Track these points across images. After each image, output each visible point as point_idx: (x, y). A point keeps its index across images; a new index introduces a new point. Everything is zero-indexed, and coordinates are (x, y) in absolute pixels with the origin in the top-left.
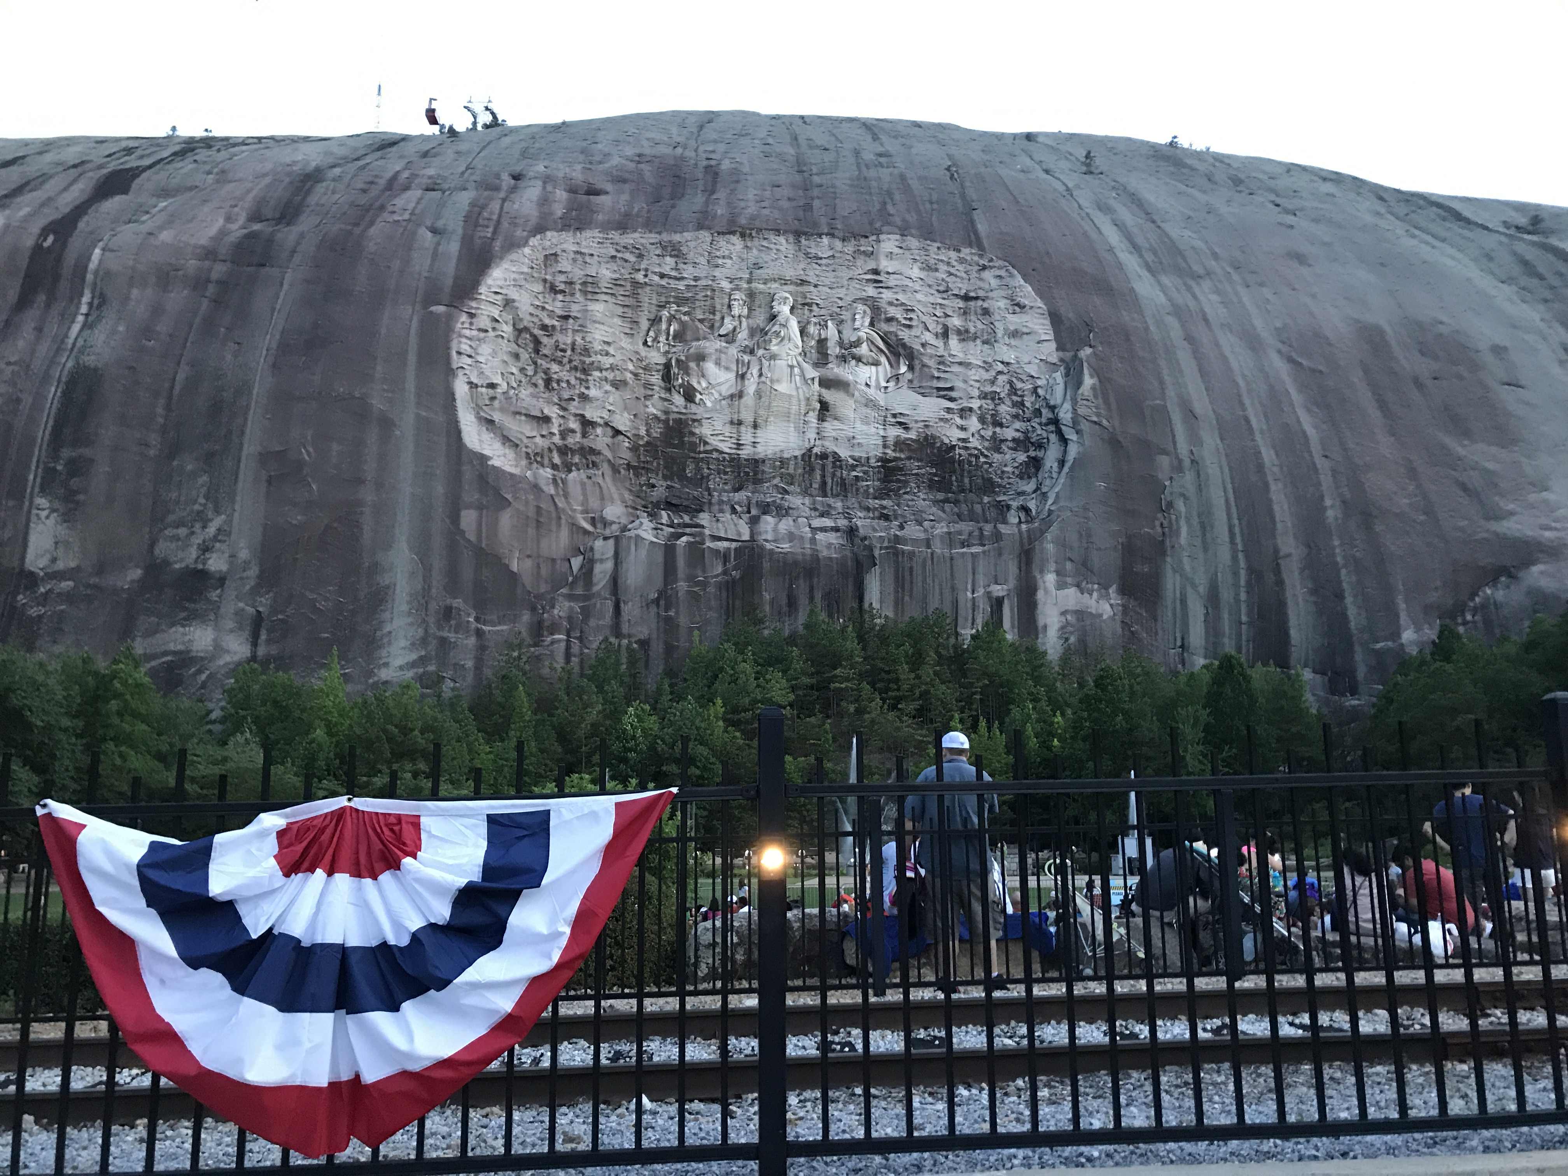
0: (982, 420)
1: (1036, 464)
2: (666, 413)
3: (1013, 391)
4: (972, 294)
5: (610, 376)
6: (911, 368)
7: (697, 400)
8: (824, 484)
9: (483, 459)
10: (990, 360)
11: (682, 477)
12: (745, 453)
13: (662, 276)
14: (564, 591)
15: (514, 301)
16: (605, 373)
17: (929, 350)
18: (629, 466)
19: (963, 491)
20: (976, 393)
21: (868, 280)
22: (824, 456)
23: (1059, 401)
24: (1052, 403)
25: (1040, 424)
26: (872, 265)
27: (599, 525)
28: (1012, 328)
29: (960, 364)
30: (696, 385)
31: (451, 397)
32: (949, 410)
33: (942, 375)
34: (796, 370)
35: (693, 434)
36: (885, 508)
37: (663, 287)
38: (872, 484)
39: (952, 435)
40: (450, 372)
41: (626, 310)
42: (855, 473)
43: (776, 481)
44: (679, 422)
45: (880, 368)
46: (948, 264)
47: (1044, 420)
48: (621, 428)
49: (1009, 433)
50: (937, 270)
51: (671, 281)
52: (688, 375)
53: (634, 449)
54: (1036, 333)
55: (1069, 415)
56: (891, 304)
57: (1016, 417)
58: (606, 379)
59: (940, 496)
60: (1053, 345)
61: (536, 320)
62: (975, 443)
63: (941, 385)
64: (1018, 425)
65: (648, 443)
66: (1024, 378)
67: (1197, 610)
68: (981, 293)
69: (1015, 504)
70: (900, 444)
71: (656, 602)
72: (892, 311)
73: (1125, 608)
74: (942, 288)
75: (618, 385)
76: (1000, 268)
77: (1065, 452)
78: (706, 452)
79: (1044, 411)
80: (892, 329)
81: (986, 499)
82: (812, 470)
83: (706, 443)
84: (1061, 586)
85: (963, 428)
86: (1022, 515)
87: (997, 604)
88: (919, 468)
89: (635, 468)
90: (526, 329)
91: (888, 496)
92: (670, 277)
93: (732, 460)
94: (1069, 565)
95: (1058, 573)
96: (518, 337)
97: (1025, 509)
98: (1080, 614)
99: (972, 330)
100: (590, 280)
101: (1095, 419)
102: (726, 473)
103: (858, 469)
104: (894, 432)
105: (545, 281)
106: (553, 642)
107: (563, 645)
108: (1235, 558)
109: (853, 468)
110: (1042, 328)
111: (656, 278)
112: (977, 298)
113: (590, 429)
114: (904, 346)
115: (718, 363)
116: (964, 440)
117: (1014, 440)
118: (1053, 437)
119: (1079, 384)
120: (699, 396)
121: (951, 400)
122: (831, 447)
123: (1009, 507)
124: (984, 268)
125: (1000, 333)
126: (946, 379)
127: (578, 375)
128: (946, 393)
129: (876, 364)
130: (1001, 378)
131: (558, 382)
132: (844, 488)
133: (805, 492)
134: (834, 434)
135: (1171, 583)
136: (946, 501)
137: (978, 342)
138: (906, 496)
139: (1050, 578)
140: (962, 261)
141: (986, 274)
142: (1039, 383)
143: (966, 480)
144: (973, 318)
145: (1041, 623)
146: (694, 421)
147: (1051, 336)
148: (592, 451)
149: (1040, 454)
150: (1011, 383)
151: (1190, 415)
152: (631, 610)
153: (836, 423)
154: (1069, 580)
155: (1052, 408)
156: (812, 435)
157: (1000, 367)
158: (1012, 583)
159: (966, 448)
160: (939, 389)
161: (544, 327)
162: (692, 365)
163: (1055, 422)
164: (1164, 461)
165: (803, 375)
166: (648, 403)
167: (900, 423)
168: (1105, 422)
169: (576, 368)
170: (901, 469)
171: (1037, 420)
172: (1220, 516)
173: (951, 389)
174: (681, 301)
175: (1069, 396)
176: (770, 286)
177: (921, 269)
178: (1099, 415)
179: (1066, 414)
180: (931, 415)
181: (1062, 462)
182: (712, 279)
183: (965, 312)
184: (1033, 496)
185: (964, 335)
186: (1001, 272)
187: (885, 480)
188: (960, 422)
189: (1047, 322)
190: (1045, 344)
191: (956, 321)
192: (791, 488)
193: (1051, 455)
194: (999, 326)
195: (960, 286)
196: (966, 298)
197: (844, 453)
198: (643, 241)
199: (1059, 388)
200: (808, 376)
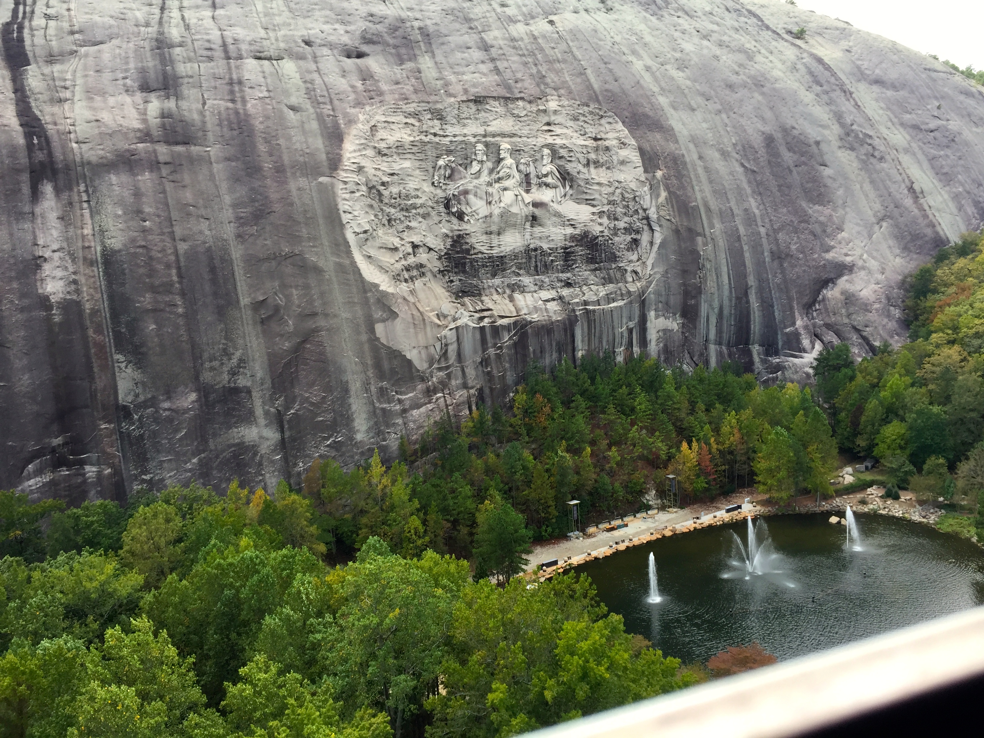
0: (609, 218)
1: (635, 242)
2: (452, 231)
3: (624, 198)
4: (599, 137)
5: (421, 211)
6: (571, 187)
7: (466, 219)
8: (536, 266)
9: (376, 286)
10: (611, 180)
11: (464, 272)
12: (495, 252)
13: (435, 135)
14: (436, 366)
15: (364, 167)
16: (418, 210)
17: (582, 176)
18: (440, 271)
19: (602, 262)
20: (606, 202)
21: (546, 131)
22: (536, 250)
23: (649, 206)
24: (645, 207)
25: (638, 219)
26: (546, 119)
27: (442, 319)
28: (621, 159)
29: (598, 184)
30: (465, 211)
31: (347, 244)
32: (593, 214)
33: (588, 191)
34: (519, 197)
35: (467, 243)
36: (569, 279)
37: (438, 143)
38: (559, 263)
39: (596, 229)
40: (342, 226)
41: (420, 163)
42: (551, 258)
43: (514, 269)
44: (459, 236)
45: (558, 190)
46: (584, 115)
47: (640, 217)
48: (432, 246)
49: (621, 224)
50: (578, 120)
51: (441, 138)
52: (460, 204)
53: (440, 258)
54: (633, 162)
55: (655, 216)
56: (561, 147)
57: (625, 214)
58: (419, 214)
59: (592, 266)
60: (641, 169)
61: (378, 179)
62: (606, 233)
63: (588, 197)
64: (626, 219)
65: (446, 254)
66: (629, 191)
67: (713, 320)
68: (604, 136)
69: (629, 269)
70: (573, 238)
71: (481, 363)
72: (563, 152)
73: (683, 324)
74: (582, 133)
75: (425, 216)
76: (610, 117)
77: (653, 236)
78: (475, 254)
79: (640, 211)
80: (561, 163)
81: (614, 266)
82: (530, 258)
83: (474, 248)
84: (657, 317)
85: (600, 224)
86: (634, 276)
87: (630, 331)
88: (582, 251)
89: (442, 271)
90: (374, 187)
91: (569, 271)
92: (440, 136)
93: (490, 258)
94: (660, 305)
95: (656, 310)
96: (370, 192)
97: (636, 273)
98: (665, 331)
99: (601, 161)
100: (399, 144)
101: (668, 218)
102: (487, 266)
103: (552, 255)
104: (569, 231)
105: (375, 148)
106: (437, 399)
107: (442, 399)
108: (731, 292)
109: (550, 254)
110: (635, 157)
111: (432, 137)
112: (601, 139)
113: (416, 250)
114: (568, 174)
115: (476, 195)
116: (602, 232)
117: (625, 229)
118: (646, 227)
119: (658, 196)
120: (466, 218)
121: (594, 206)
122: (538, 243)
123: (626, 270)
124: (602, 117)
125: (615, 162)
126: (590, 194)
127: (405, 214)
128: (589, 202)
129: (556, 187)
130: (618, 191)
131: (395, 220)
132: (547, 268)
133: (529, 274)
134: (539, 235)
135: (704, 309)
136: (596, 269)
137: (604, 168)
138: (577, 269)
139: (652, 314)
140: (591, 113)
141: (603, 121)
142: (637, 194)
143: (603, 255)
144: (601, 153)
145: (648, 339)
146: (467, 234)
147: (641, 164)
148: (422, 266)
149: (638, 237)
150: (622, 194)
151: (708, 210)
152: (471, 372)
153: (540, 228)
154: (660, 313)
155: (645, 210)
156: (528, 236)
157: (617, 184)
158: (636, 321)
159: (603, 236)
160: (587, 200)
161: (383, 184)
162: (462, 197)
163: (647, 218)
164: (700, 240)
165: (523, 200)
166: (441, 225)
167: (572, 225)
168: (673, 220)
169: (402, 209)
170: (573, 253)
171: (636, 216)
172: (724, 269)
173: (593, 200)
174: (449, 152)
175: (654, 203)
176: (496, 139)
177: (571, 120)
178: (670, 215)
179: (653, 214)
180: (586, 218)
181: (652, 243)
182: (465, 135)
183: (597, 149)
184: (638, 263)
185: (597, 164)
186: (611, 120)
187: (566, 260)
188: (599, 221)
189: (638, 154)
190: (638, 169)
191: (593, 156)
192: (522, 272)
193: (645, 238)
194: (614, 157)
195: (591, 131)
196: (596, 139)
197: (545, 246)
198: (419, 109)
199: (648, 197)
200: (527, 202)
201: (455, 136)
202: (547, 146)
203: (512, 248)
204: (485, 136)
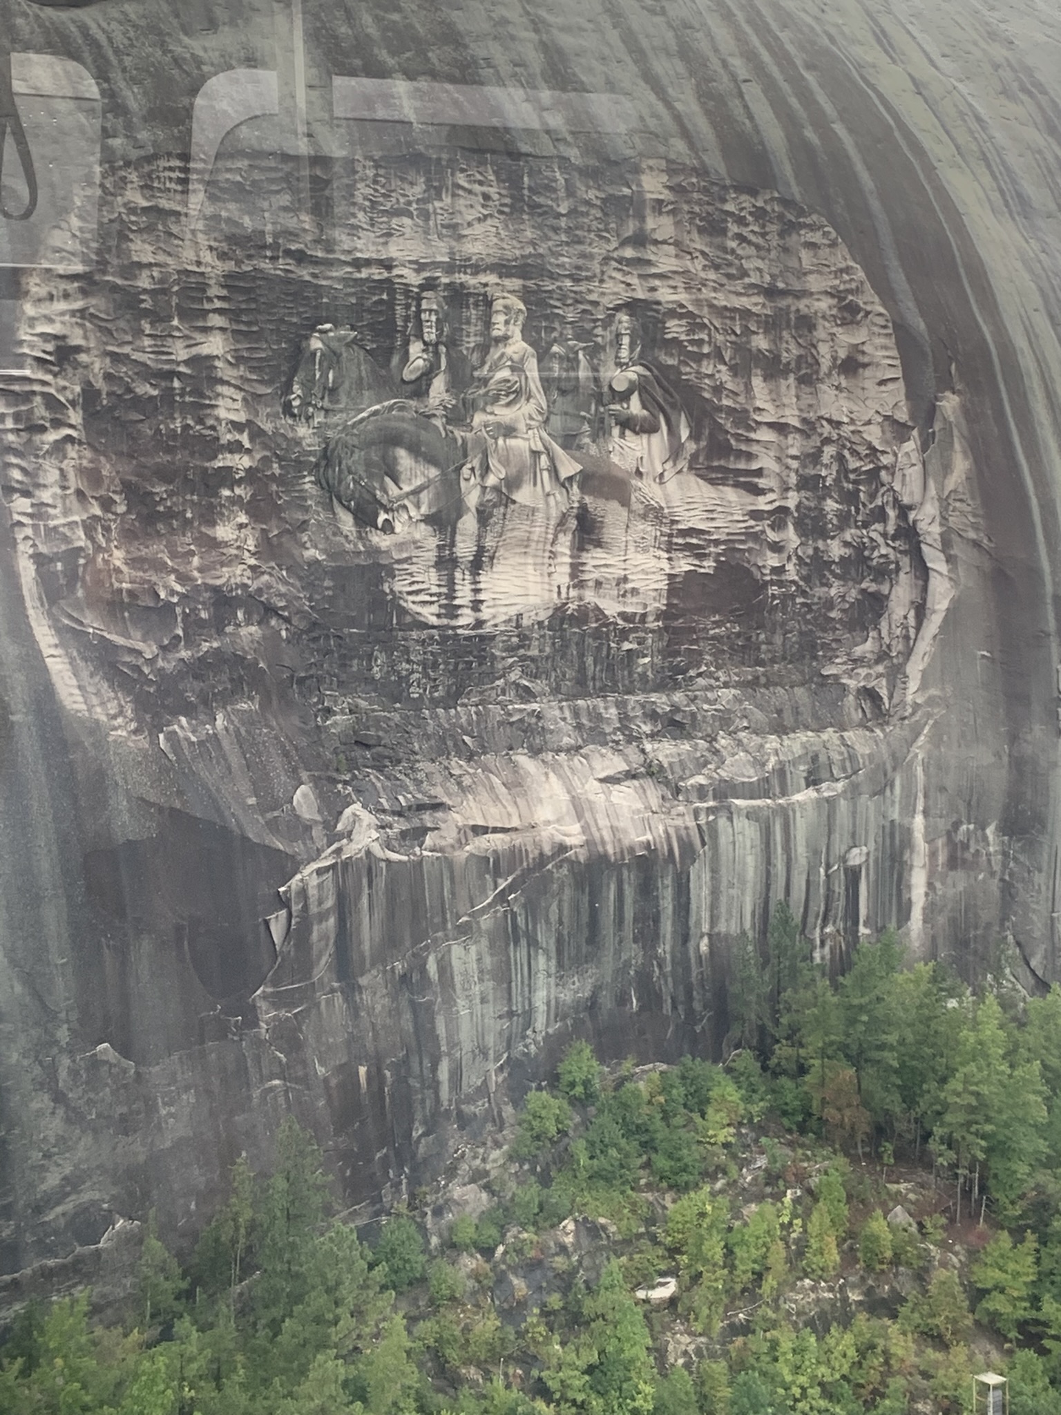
0: (800, 528)
1: (875, 605)
2: (334, 555)
3: (844, 472)
4: (781, 286)
6: (694, 431)
7: (379, 520)
8: (582, 669)
10: (812, 416)
11: (367, 684)
12: (463, 623)
13: (301, 258)
14: (267, 987)
15: (75, 349)
16: (238, 490)
17: (726, 401)
18: (294, 681)
19: (773, 661)
20: (792, 480)
21: (630, 261)
22: (583, 619)
23: (917, 498)
24: (906, 500)
25: (884, 535)
26: (629, 226)
27: (296, 834)
28: (842, 355)
29: (772, 425)
30: (378, 493)
32: (756, 515)
33: (743, 447)
34: (544, 460)
35: (383, 594)
36: (677, 710)
37: (306, 284)
38: (650, 662)
39: (762, 563)
41: (251, 342)
42: (626, 646)
43: (515, 676)
44: (357, 572)
45: (655, 437)
46: (741, 221)
47: (891, 530)
49: (836, 550)
50: (722, 232)
51: (319, 270)
52: (365, 473)
53: (295, 640)
54: (878, 366)
55: (936, 529)
56: (672, 314)
57: (846, 519)
58: (240, 502)
59: (748, 672)
60: (899, 387)
62: (791, 573)
63: (741, 464)
64: (850, 534)
65: (314, 625)
66: (863, 451)
68: (794, 284)
69: (853, 684)
70: (693, 585)
72: (675, 328)
74: (733, 271)
77: (925, 589)
78: (402, 628)
79: (892, 513)
80: (669, 361)
81: (808, 673)
82: (565, 643)
83: (401, 610)
85: (777, 548)
86: (867, 705)
87: (854, 879)
88: (717, 624)
90: (106, 413)
91: (676, 686)
93: (444, 639)
96: (91, 431)
97: (870, 694)
100: (191, 282)
101: (972, 535)
102: (436, 667)
103: (632, 636)
104: (685, 564)
105: (117, 290)
109: (624, 635)
110: (882, 351)
111: (290, 264)
112: (784, 293)
114: (689, 392)
115: (414, 449)
116: (779, 570)
118: (905, 562)
119: (947, 468)
120: (382, 517)
121: (757, 492)
122: (592, 599)
123: (844, 688)
124: (791, 227)
125: (825, 363)
126: (749, 456)
127: (197, 498)
129: (650, 429)
130: (829, 451)
132: (613, 675)
133: (559, 692)
134: (597, 574)
136: (754, 683)
137: (792, 379)
138: (701, 681)
139: (917, 824)
140: (760, 214)
141: (794, 240)
142: (886, 460)
146: (381, 567)
147: (898, 373)
148: (238, 662)
149: (885, 589)
150: (841, 459)
153: (600, 553)
154: (941, 822)
155: (904, 510)
157: (827, 429)
158: (872, 845)
159: (780, 583)
160: (737, 472)
162: (371, 453)
163: (911, 534)
165: (554, 471)
167: (693, 547)
168: (987, 543)
169: (189, 486)
170: (691, 630)
171: (878, 526)
173: (757, 473)
174: (341, 313)
175: (932, 491)
176: (483, 278)
177: (701, 230)
178: (975, 527)
179: (928, 520)
180: (734, 529)
181: (921, 610)
182: (387, 265)
183: (772, 325)
184: (880, 669)
185: (774, 368)
186: (816, 237)
187: (669, 652)
188: (772, 536)
189: (891, 342)
190: (891, 386)
191: (761, 342)
192: (538, 686)
193: (901, 595)
194: (824, 349)
195: (758, 268)
196: (771, 292)
197: (611, 608)
198: (257, 175)
199: (914, 473)
200: (564, 474)
201: (358, 264)
202: (632, 306)
203: (513, 611)
204: (450, 268)
